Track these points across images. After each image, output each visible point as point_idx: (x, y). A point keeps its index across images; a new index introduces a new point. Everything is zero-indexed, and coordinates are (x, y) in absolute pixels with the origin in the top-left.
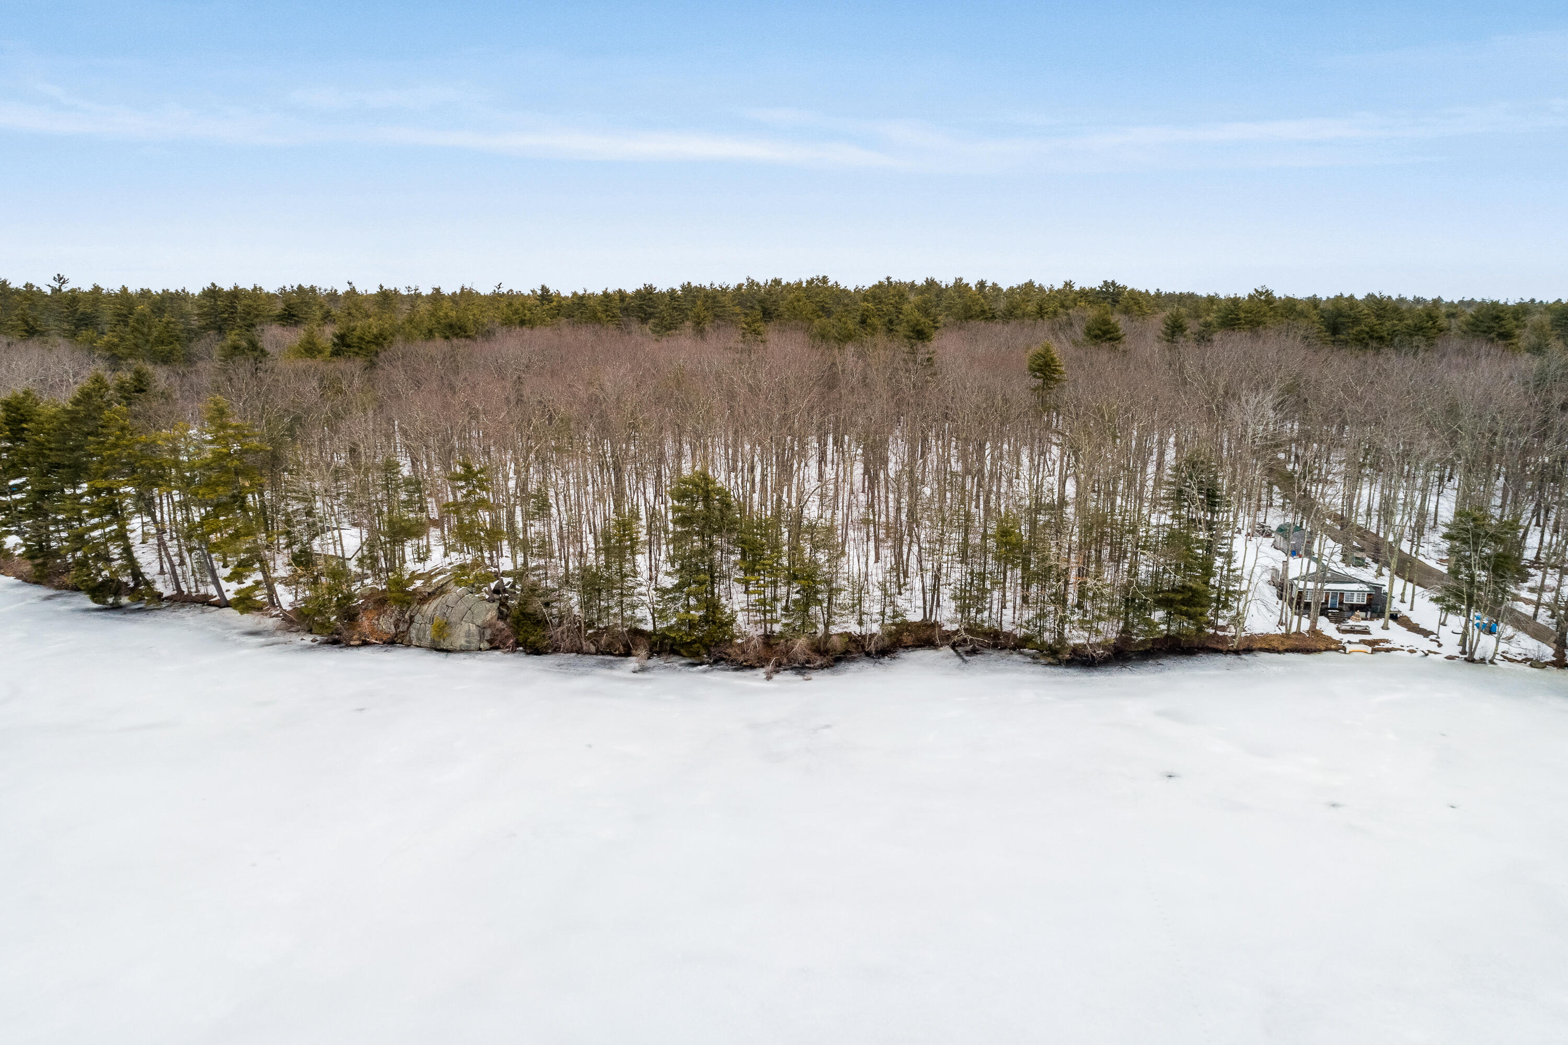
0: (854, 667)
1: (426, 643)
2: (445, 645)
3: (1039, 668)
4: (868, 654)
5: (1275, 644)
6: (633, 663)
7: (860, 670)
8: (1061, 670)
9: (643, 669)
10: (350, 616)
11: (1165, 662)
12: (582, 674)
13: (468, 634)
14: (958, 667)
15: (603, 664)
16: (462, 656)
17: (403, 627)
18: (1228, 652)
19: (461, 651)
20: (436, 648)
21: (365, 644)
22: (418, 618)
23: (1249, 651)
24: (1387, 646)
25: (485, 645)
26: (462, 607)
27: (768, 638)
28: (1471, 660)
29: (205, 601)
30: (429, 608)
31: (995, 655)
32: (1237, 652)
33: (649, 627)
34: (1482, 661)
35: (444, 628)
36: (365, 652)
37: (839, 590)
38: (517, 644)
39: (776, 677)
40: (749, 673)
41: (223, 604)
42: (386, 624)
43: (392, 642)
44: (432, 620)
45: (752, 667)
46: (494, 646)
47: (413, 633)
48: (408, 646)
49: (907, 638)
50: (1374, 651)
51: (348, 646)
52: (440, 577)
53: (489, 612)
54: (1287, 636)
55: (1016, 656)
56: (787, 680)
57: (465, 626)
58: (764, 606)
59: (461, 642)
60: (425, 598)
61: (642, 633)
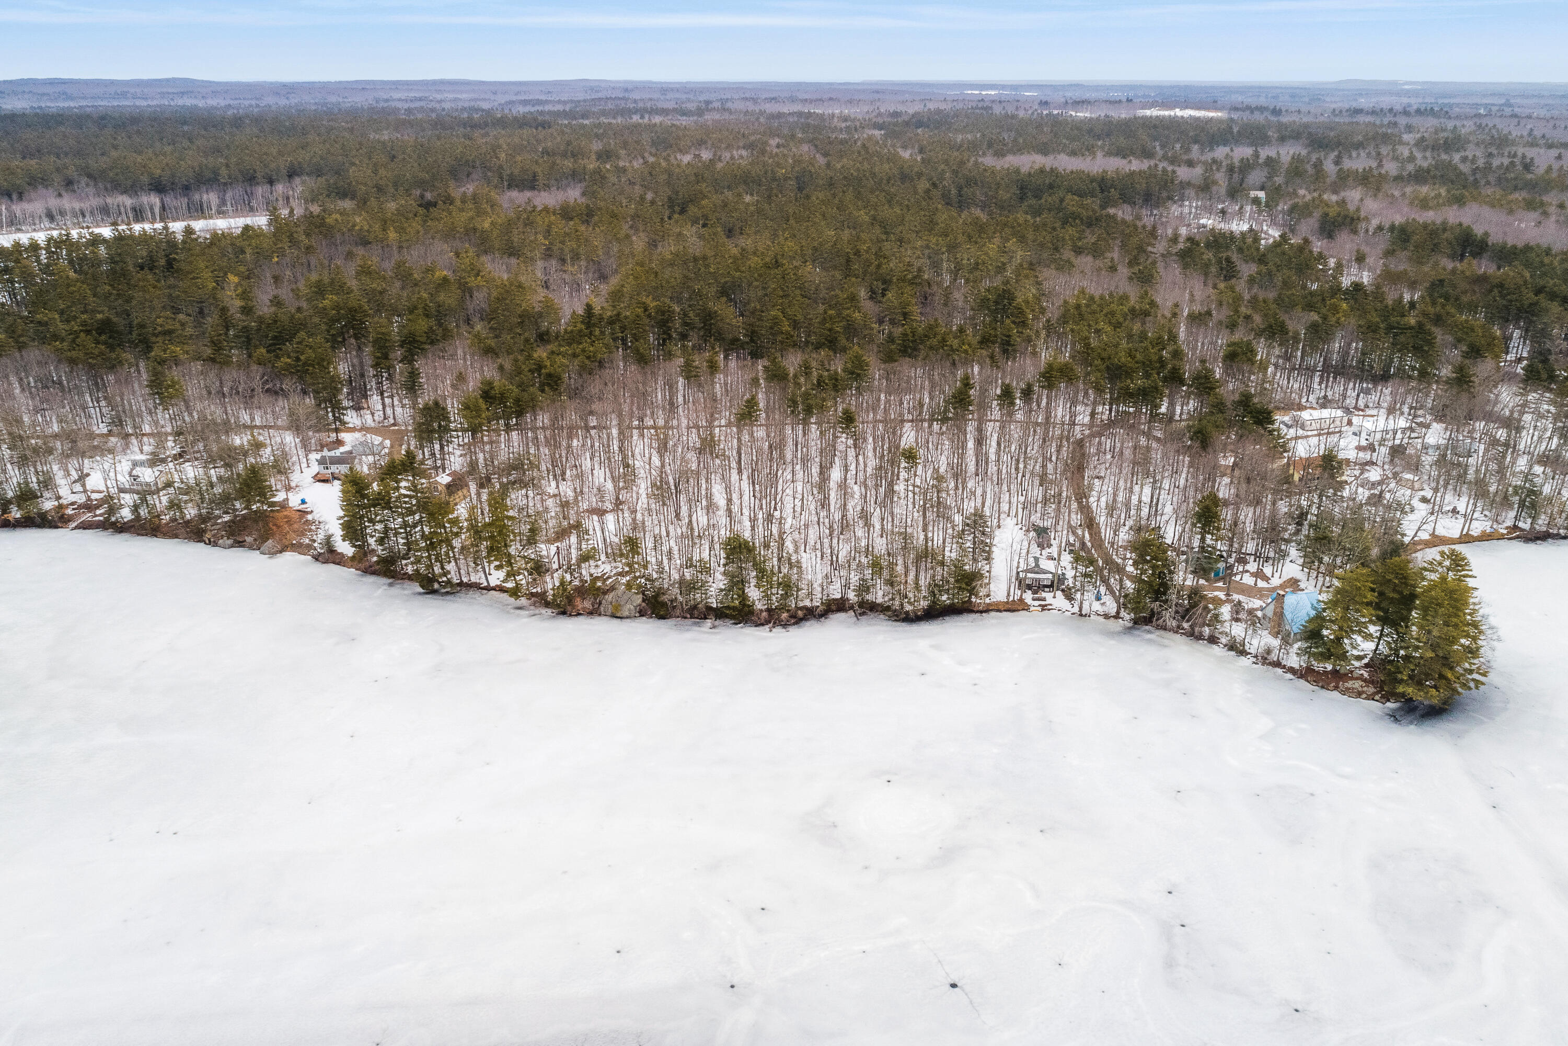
0: (808, 624)
1: (609, 613)
2: (618, 615)
3: (890, 623)
4: (815, 616)
5: (1001, 607)
6: (709, 623)
7: (811, 626)
8: (899, 623)
9: (714, 627)
10: (570, 600)
11: (947, 618)
12: (688, 630)
13: (629, 610)
14: (855, 623)
15: (695, 624)
16: (628, 620)
17: (596, 606)
18: (978, 612)
19: (627, 617)
20: (614, 616)
21: (579, 614)
22: (604, 602)
23: (987, 611)
24: (1050, 607)
25: (637, 615)
26: (625, 597)
27: (769, 610)
28: (1081, 615)
29: (476, 586)
30: (609, 597)
31: (872, 615)
32: (981, 612)
33: (715, 606)
34: (1085, 616)
35: (618, 607)
36: (580, 618)
37: (802, 589)
38: (652, 613)
39: (774, 630)
40: (761, 628)
41: (488, 588)
42: (587, 604)
43: (591, 613)
44: (611, 603)
45: (763, 625)
46: (642, 615)
47: (602, 609)
48: (600, 615)
49: (834, 607)
50: (1043, 610)
51: (571, 615)
52: (610, 580)
53: (638, 599)
54: (1007, 603)
55: (882, 616)
56: (778, 630)
57: (628, 606)
58: (767, 597)
59: (626, 613)
60: (605, 592)
61: (711, 608)
